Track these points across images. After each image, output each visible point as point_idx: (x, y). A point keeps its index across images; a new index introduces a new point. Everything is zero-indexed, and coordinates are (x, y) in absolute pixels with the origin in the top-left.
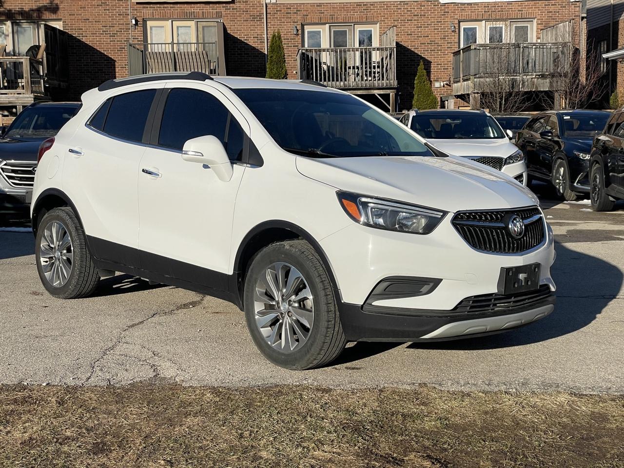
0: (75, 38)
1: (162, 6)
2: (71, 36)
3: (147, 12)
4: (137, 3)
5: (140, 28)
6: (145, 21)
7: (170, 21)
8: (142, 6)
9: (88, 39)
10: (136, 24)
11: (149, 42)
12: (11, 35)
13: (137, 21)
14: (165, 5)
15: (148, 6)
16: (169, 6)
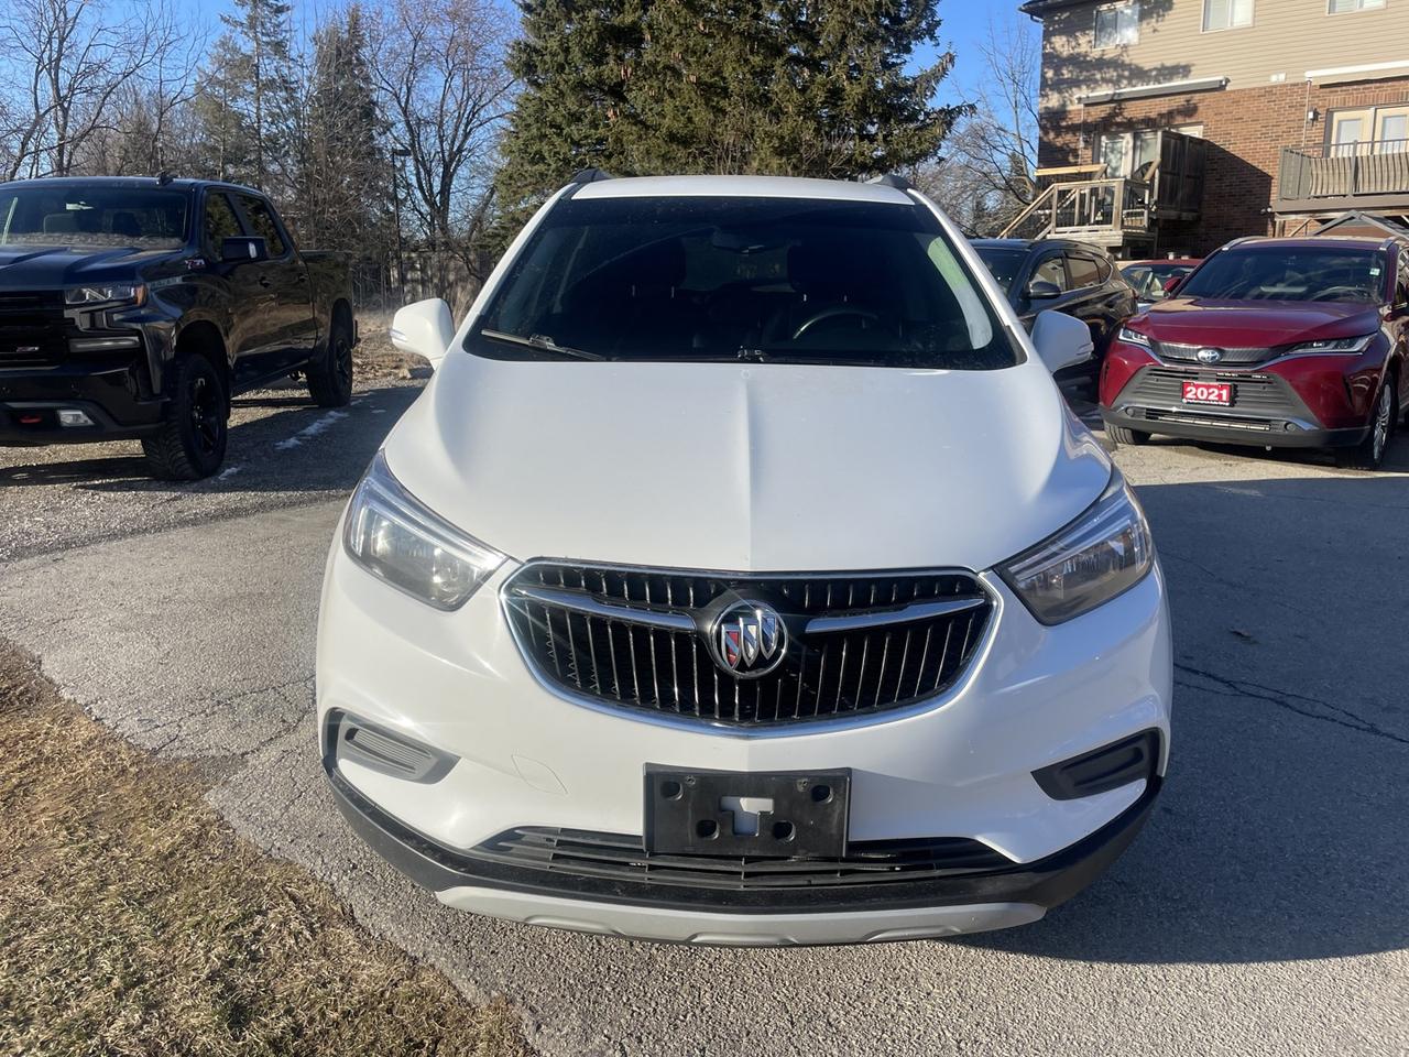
0: (1218, 147)
1: (1361, 87)
2: (1213, 145)
3: (1336, 98)
4: (1322, 87)
5: (1320, 125)
6: (1330, 113)
7: (1373, 109)
8: (1328, 90)
9: (1236, 148)
10: (1315, 118)
11: (1333, 142)
12: (1131, 153)
13: (1316, 114)
14: (1367, 86)
15: (1339, 89)
16: (1373, 85)
